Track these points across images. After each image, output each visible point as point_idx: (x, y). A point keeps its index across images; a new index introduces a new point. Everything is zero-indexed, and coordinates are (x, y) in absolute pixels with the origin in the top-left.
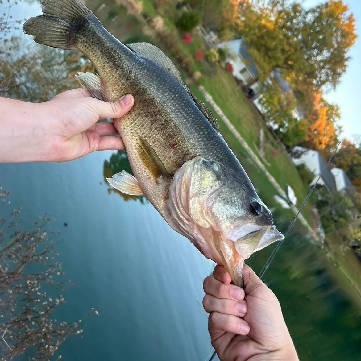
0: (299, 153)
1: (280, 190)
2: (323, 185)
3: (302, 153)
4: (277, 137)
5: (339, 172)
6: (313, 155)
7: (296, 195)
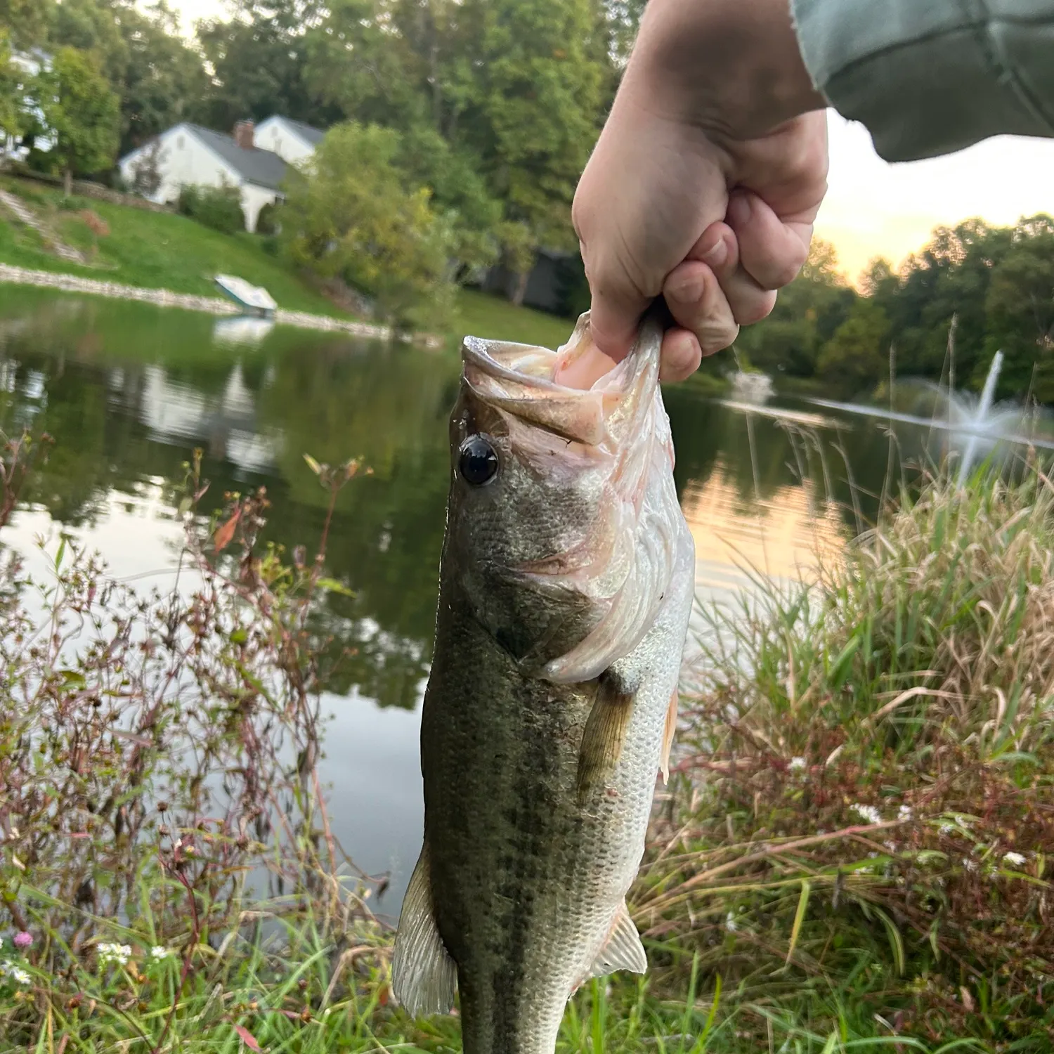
0: (146, 168)
1: (207, 304)
2: (277, 199)
3: (152, 161)
4: (55, 174)
5: (274, 132)
6: (181, 143)
7: (254, 281)
